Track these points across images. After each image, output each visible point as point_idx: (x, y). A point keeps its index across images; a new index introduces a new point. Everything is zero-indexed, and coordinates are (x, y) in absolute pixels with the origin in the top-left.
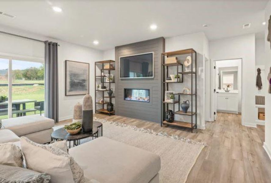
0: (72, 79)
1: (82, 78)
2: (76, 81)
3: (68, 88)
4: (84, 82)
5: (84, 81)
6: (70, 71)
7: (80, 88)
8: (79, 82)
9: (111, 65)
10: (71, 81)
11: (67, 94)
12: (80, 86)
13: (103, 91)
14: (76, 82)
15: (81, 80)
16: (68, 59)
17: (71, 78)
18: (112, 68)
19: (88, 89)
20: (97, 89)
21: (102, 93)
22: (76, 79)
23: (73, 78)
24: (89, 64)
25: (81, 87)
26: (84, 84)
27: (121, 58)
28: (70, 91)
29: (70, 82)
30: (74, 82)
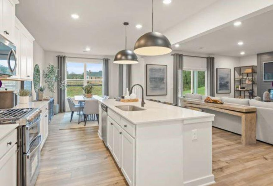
0: (221, 82)
2: (223, 83)
3: (218, 88)
5: (227, 82)
6: (219, 76)
8: (224, 84)
9: (253, 70)
11: (218, 92)
13: (240, 91)
16: (218, 67)
18: (254, 72)
19: (230, 88)
20: (235, 89)
21: (239, 92)
24: (230, 69)
25: (226, 87)
26: (228, 85)
27: (264, 63)
28: (220, 90)
29: (220, 84)
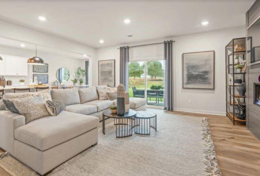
0: (190, 72)
1: (203, 70)
3: (185, 81)
4: (207, 74)
6: (187, 64)
7: (199, 81)
8: (198, 75)
10: (189, 73)
11: (184, 87)
12: (200, 78)
14: (194, 75)
15: (202, 72)
16: (185, 52)
17: (188, 70)
19: (212, 82)
22: (194, 72)
23: (191, 70)
24: (214, 52)
25: (201, 80)
26: (206, 76)
29: (187, 75)
30: (192, 75)
